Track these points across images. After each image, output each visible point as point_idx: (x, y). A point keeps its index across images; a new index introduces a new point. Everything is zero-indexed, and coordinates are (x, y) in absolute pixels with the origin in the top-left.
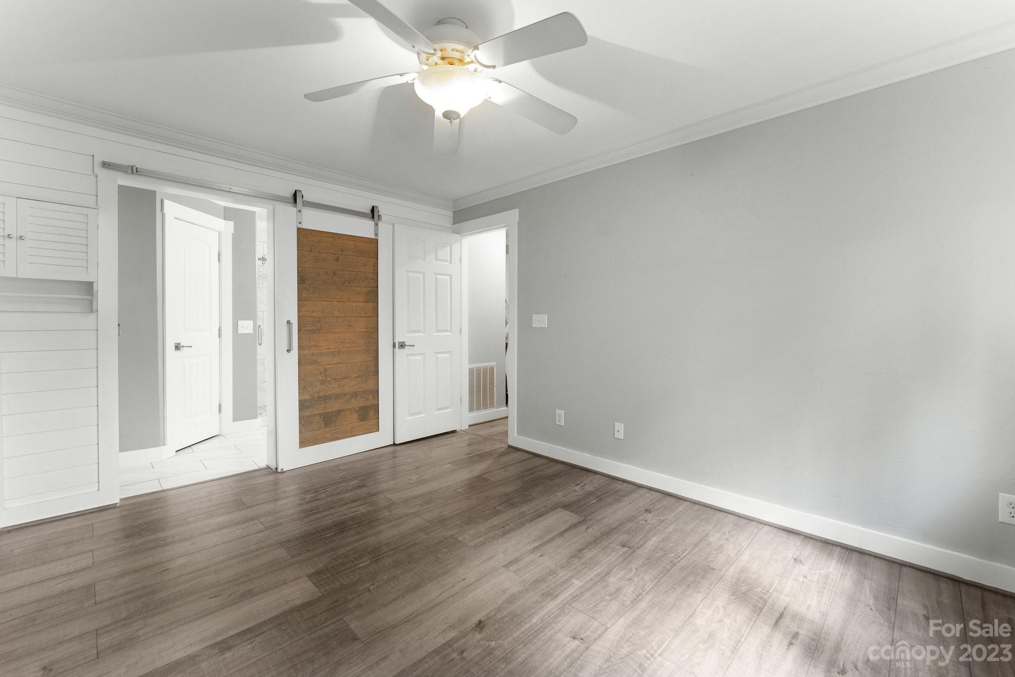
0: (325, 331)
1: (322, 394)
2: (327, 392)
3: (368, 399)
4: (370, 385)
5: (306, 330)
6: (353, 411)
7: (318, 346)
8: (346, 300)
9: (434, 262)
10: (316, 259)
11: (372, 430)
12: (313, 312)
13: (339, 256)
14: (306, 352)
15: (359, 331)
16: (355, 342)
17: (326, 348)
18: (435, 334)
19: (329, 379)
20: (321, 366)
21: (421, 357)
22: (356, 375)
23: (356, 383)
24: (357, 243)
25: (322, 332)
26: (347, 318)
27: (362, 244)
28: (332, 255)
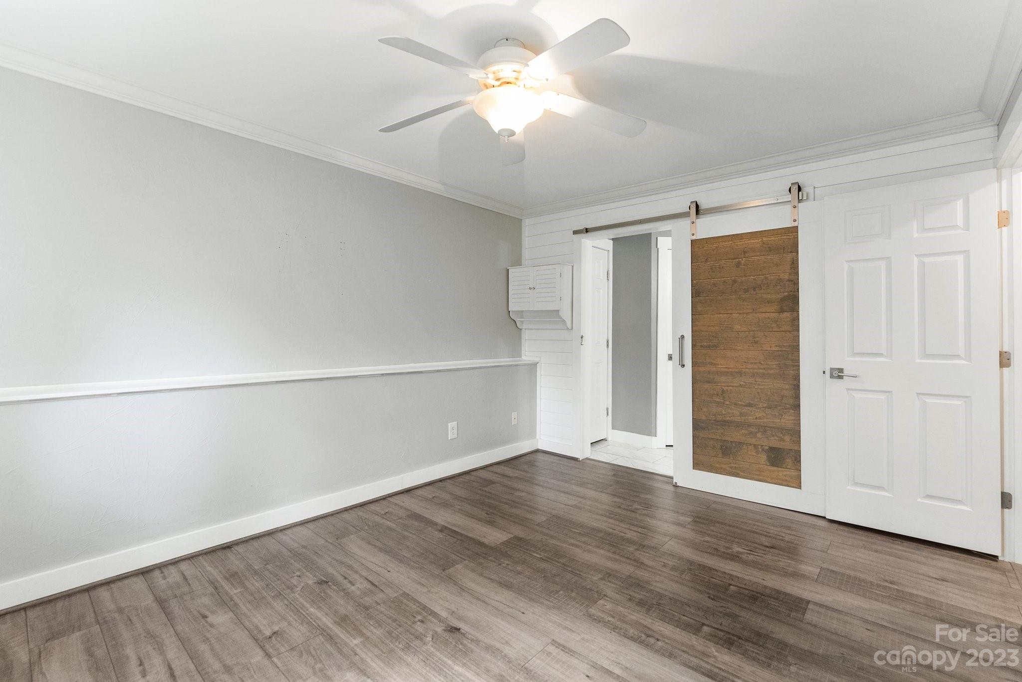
0: (723, 348)
1: (719, 418)
2: (725, 417)
3: (782, 440)
4: (786, 421)
5: (701, 346)
6: (760, 450)
7: (715, 364)
8: (751, 311)
9: (916, 235)
10: (712, 269)
11: (790, 484)
12: (709, 326)
13: (740, 260)
14: (702, 369)
15: (769, 349)
16: (763, 363)
17: (724, 367)
18: (919, 361)
19: (728, 403)
20: (718, 387)
21: (882, 397)
22: (765, 405)
23: (765, 415)
24: (764, 239)
25: (718, 348)
26: (752, 333)
27: (773, 239)
28: (731, 261)
